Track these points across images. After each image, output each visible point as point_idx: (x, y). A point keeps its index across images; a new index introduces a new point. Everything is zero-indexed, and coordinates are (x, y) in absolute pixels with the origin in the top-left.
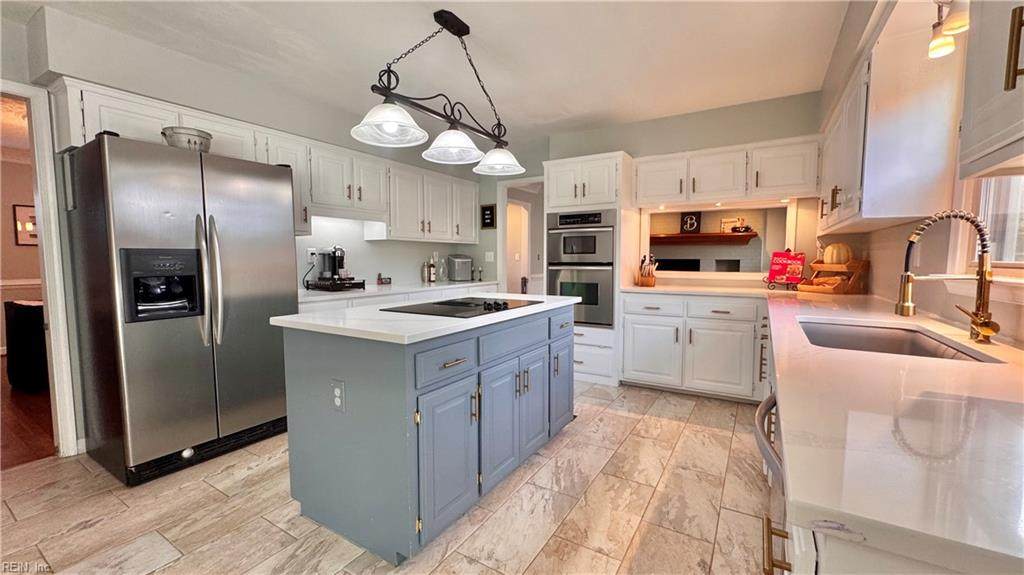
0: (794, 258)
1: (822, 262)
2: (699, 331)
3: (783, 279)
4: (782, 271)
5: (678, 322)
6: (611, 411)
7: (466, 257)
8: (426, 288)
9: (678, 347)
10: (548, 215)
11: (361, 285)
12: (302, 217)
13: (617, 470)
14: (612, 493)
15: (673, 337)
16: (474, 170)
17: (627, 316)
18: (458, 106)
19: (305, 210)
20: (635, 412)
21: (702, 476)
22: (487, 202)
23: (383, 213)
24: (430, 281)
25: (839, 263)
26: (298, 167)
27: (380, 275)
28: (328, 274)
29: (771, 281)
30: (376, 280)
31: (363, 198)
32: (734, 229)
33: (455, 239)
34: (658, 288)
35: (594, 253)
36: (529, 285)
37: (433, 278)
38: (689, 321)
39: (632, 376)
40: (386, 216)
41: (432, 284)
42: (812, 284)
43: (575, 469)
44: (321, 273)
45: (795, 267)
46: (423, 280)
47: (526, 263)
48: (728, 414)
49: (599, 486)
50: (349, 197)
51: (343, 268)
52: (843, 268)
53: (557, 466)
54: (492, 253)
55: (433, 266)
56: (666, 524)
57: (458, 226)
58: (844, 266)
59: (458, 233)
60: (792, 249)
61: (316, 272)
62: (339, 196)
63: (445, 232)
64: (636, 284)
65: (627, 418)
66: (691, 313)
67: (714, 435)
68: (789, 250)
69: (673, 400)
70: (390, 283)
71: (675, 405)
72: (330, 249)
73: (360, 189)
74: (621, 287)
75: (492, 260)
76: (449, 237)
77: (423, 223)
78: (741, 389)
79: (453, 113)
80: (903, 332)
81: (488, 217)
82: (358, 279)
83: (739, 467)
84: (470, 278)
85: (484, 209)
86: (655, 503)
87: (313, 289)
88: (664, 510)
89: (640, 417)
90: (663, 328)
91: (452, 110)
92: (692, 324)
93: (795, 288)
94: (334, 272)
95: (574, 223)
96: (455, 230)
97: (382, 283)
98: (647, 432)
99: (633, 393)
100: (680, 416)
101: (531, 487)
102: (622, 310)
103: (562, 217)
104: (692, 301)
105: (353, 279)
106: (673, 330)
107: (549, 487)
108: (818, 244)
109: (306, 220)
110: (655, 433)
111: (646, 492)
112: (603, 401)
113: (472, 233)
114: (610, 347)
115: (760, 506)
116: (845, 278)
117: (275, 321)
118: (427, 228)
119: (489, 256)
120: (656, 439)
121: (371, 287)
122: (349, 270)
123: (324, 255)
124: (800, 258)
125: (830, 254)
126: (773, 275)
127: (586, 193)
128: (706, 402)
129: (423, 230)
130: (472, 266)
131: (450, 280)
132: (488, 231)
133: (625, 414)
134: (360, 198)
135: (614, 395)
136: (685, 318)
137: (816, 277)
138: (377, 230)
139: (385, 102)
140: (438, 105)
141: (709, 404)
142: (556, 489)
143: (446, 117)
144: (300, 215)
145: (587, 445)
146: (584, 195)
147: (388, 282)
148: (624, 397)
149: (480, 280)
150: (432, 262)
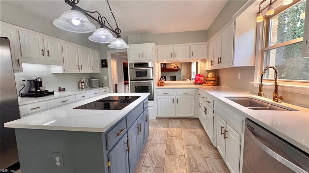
0: (201, 76)
1: (208, 77)
2: (180, 99)
3: (199, 82)
4: (199, 80)
5: (173, 97)
6: (158, 128)
7: (97, 78)
8: (81, 92)
9: (174, 104)
10: (129, 63)
11: (52, 93)
12: (17, 63)
13: (170, 151)
14: (173, 162)
15: (172, 101)
16: (109, 46)
17: (158, 96)
18: (103, 19)
19: (18, 60)
20: (165, 128)
21: (195, 147)
22: (104, 58)
23: (61, 62)
24: (82, 88)
25: (212, 77)
26: (13, 39)
27: (60, 87)
28: (34, 90)
29: (196, 83)
30: (58, 90)
31: (50, 55)
32: (175, 67)
33: (92, 72)
34: (165, 87)
35: (147, 76)
36: (118, 86)
37: (83, 87)
38: (177, 96)
39: (160, 115)
40: (62, 63)
41: (83, 89)
42: (206, 83)
43: (157, 155)
44: (29, 89)
45: (202, 79)
46: (79, 88)
47: (116, 79)
48: (190, 123)
49: (167, 160)
50: (43, 55)
51: (42, 86)
52: (214, 79)
53: (150, 156)
54: (107, 77)
55: (83, 82)
56: (194, 170)
57: (93, 67)
58: (214, 78)
59: (93, 70)
60: (200, 74)
61: (26, 88)
62: (37, 54)
63: (87, 70)
64: (158, 85)
65: (164, 130)
66: (177, 94)
67: (190, 131)
68: (199, 74)
69: (174, 121)
70: (65, 90)
71: (175, 123)
72: (34, 78)
73: (48, 51)
74: (156, 87)
75: (107, 79)
76: (89, 71)
77: (79, 66)
78: (192, 115)
79: (102, 21)
80: (248, 98)
81: (104, 64)
82: (50, 90)
83: (202, 141)
84: (98, 86)
85: (102, 61)
86: (187, 162)
87: (25, 97)
88: (191, 164)
89: (167, 129)
90: (169, 99)
91: (101, 19)
92: (178, 97)
93: (202, 85)
94: (37, 88)
95: (139, 66)
96: (92, 68)
97: (61, 91)
98: (172, 134)
99: (161, 120)
100: (178, 126)
101: (145, 167)
102: (156, 94)
103: (134, 64)
104: (177, 90)
105: (48, 91)
106: (172, 99)
107: (151, 166)
108: (206, 72)
109: (19, 65)
110: (174, 134)
111: (182, 158)
112: (154, 125)
113: (98, 70)
114: (153, 107)
115: (214, 154)
116: (214, 81)
117: (7, 125)
118: (80, 68)
119: (105, 78)
120: (176, 136)
121: (57, 94)
122: (45, 87)
123: (30, 81)
124: (202, 76)
125: (210, 75)
126: (196, 81)
127: (143, 56)
128: (182, 120)
129: (79, 69)
130: (99, 81)
131: (90, 87)
132: (104, 69)
133: (162, 129)
134: (49, 55)
135: (156, 122)
136: (176, 95)
137: (206, 81)
138: (58, 69)
139: (72, 9)
140: (96, 16)
141: (183, 120)
142: (154, 166)
143: (99, 21)
144: (15, 63)
145: (156, 144)
146: (142, 57)
147: (64, 90)
148: (160, 122)
149: (102, 86)
150: (83, 81)
